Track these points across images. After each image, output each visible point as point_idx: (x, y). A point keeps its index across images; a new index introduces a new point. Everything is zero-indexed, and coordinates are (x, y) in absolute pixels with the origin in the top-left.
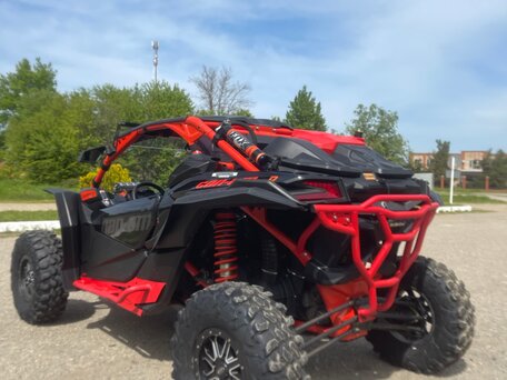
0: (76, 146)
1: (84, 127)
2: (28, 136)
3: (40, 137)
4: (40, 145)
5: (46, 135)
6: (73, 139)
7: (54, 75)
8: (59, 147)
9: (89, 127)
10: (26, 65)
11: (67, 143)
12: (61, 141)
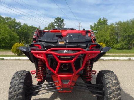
0: (109, 38)
1: (112, 33)
2: (98, 37)
3: (101, 37)
4: (101, 39)
5: (102, 36)
6: (109, 37)
7: (107, 21)
8: (105, 39)
9: (113, 33)
10: (100, 19)
11: (107, 38)
12: (105, 38)
